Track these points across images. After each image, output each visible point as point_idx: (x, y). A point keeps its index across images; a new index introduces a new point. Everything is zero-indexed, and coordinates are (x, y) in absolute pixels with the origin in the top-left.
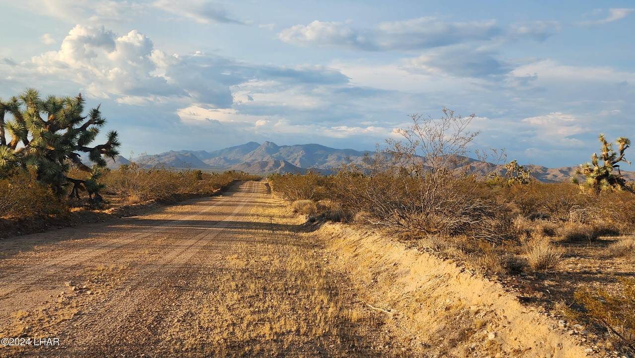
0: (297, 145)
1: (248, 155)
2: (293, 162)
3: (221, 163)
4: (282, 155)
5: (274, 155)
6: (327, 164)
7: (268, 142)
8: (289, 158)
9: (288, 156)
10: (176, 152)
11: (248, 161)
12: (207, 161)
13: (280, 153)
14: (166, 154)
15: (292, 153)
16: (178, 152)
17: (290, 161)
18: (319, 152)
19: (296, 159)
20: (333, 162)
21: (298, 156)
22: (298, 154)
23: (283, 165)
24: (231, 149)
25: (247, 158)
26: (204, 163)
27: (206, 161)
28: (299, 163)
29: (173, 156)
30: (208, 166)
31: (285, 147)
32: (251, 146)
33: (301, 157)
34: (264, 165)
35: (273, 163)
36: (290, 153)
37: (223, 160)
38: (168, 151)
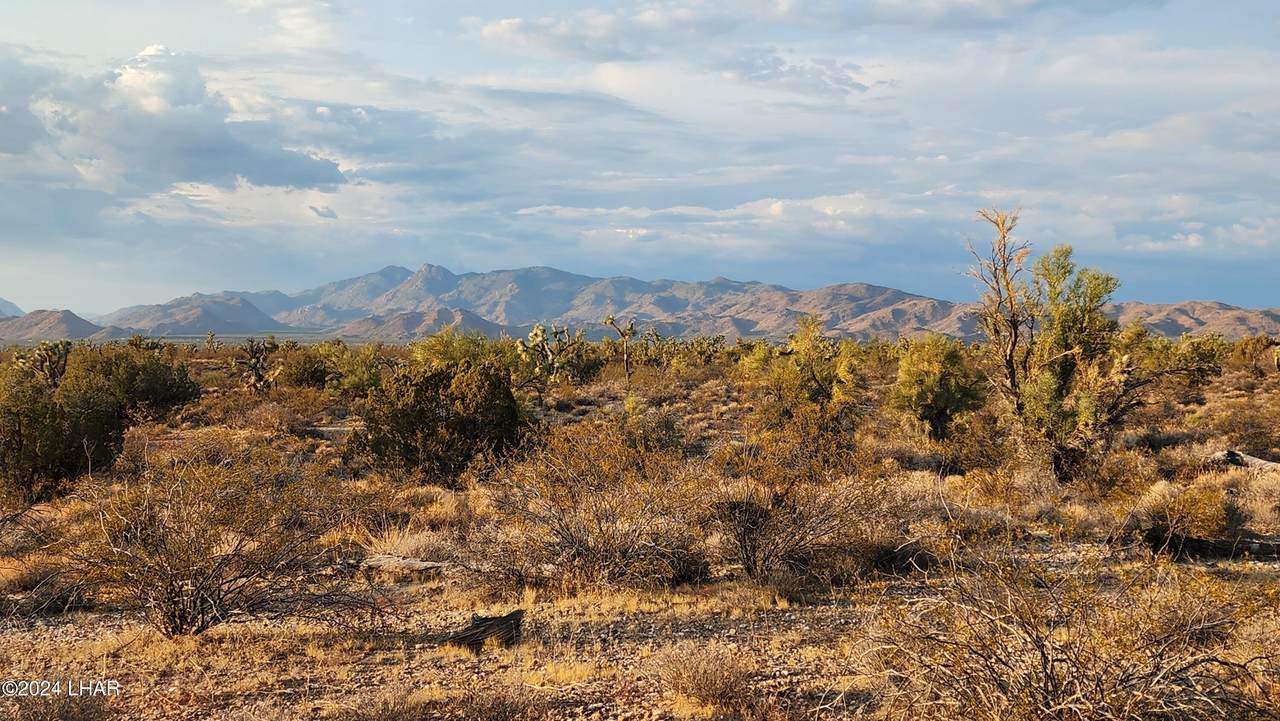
0: (499, 272)
1: (382, 299)
2: (489, 312)
3: (317, 319)
4: (463, 296)
5: (445, 296)
6: (569, 313)
7: (431, 266)
8: (482, 301)
9: (480, 298)
10: (207, 296)
11: (380, 312)
12: (283, 314)
13: (461, 292)
14: (181, 303)
15: (487, 290)
16: (211, 296)
17: (481, 311)
18: (555, 286)
19: (496, 304)
20: (585, 308)
21: (501, 297)
22: (502, 292)
23: (458, 319)
24: (343, 285)
25: (380, 306)
26: (276, 322)
27: (281, 317)
28: (504, 314)
29: (197, 307)
30: (285, 327)
31: (471, 275)
32: (393, 276)
33: (508, 299)
34: (413, 320)
35: (434, 315)
36: (482, 291)
37: (322, 313)
38: (188, 294)
